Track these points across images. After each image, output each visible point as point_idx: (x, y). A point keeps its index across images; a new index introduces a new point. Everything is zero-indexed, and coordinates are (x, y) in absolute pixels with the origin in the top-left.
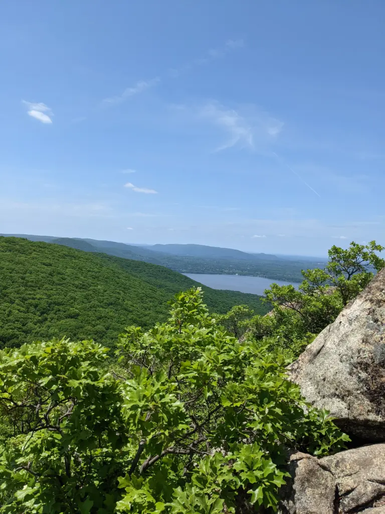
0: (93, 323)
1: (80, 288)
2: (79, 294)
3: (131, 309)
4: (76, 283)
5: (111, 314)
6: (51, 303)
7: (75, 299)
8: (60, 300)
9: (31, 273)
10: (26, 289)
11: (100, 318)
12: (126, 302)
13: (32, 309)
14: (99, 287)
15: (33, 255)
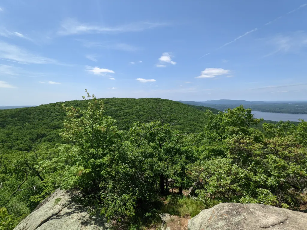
0: (189, 126)
1: (182, 114)
2: (182, 116)
3: (203, 122)
4: (180, 112)
5: (195, 124)
6: (172, 119)
7: (180, 118)
8: (175, 118)
9: (163, 109)
10: (162, 115)
11: (191, 125)
12: (201, 119)
13: (165, 121)
14: (189, 114)
15: (164, 103)
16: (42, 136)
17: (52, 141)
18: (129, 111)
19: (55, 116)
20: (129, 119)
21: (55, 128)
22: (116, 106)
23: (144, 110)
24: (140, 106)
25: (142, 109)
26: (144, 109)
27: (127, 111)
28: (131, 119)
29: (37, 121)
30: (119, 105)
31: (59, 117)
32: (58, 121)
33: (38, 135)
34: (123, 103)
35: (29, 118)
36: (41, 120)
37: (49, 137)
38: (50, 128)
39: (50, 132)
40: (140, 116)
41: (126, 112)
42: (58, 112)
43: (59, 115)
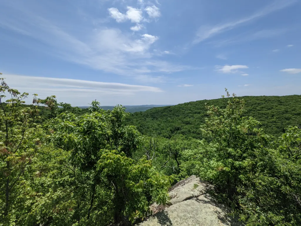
16: (178, 129)
17: (184, 135)
18: (267, 112)
19: (188, 114)
20: (266, 122)
21: (187, 124)
22: (248, 106)
23: (293, 112)
24: (287, 105)
25: (289, 110)
26: (293, 110)
27: (264, 112)
28: (268, 123)
29: (175, 117)
30: (252, 105)
31: (190, 114)
32: (190, 118)
33: (175, 128)
34: (258, 102)
35: (170, 114)
36: (178, 116)
37: (182, 131)
38: (184, 123)
39: (183, 126)
40: (286, 119)
41: (262, 113)
42: (190, 110)
43: (191, 113)
